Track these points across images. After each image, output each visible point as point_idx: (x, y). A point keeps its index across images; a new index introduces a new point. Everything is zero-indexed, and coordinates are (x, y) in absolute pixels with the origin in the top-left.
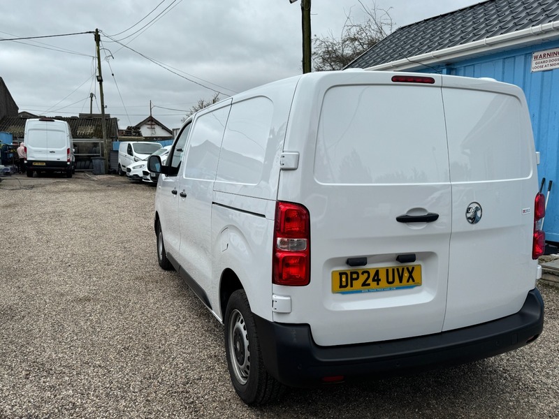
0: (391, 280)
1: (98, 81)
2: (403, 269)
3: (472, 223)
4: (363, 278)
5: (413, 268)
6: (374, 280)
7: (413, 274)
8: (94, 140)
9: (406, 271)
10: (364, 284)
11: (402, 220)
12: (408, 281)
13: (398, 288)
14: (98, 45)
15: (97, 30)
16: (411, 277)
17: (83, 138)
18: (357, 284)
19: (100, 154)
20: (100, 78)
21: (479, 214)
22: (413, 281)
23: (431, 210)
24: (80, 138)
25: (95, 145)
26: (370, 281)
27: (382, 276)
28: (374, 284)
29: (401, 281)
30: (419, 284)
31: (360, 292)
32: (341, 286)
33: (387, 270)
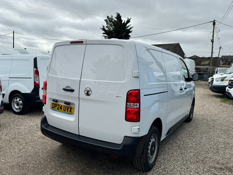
0: (65, 110)
1: (212, 42)
2: (69, 107)
3: (87, 95)
4: (58, 106)
5: (72, 108)
6: (60, 108)
7: (72, 110)
8: (207, 67)
9: (69, 108)
10: (58, 109)
11: (65, 90)
12: (70, 112)
13: (66, 113)
14: (214, 26)
15: (214, 20)
16: (71, 111)
17: (203, 66)
18: (56, 108)
19: (208, 73)
20: (212, 41)
21: (90, 92)
22: (71, 112)
23: (72, 88)
24: (201, 66)
25: (207, 69)
26: (59, 108)
27: (63, 108)
28: (60, 109)
29: (67, 111)
30: (73, 114)
31: (56, 111)
32: (52, 108)
33: (64, 106)
